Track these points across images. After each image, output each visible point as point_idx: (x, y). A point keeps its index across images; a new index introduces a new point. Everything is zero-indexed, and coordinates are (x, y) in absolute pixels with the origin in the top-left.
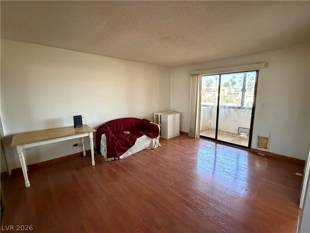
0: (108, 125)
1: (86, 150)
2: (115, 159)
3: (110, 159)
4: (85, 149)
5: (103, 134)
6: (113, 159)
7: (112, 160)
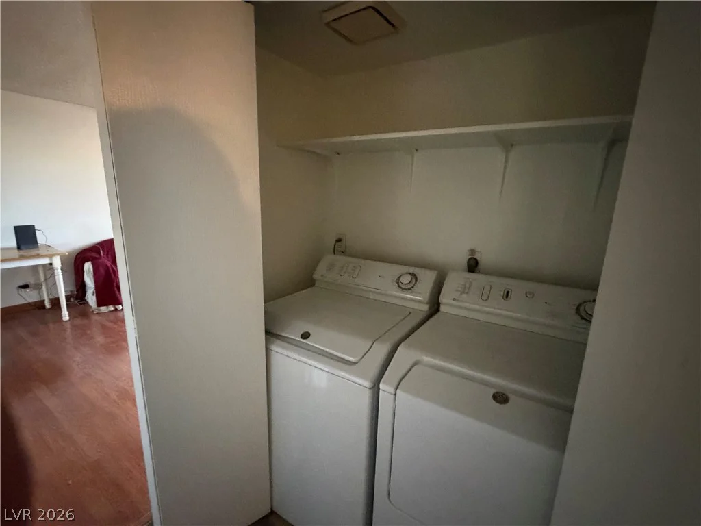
0: (103, 247)
1: (51, 297)
2: (116, 310)
3: (103, 309)
4: (48, 296)
5: (87, 261)
6: (111, 308)
7: (110, 311)
